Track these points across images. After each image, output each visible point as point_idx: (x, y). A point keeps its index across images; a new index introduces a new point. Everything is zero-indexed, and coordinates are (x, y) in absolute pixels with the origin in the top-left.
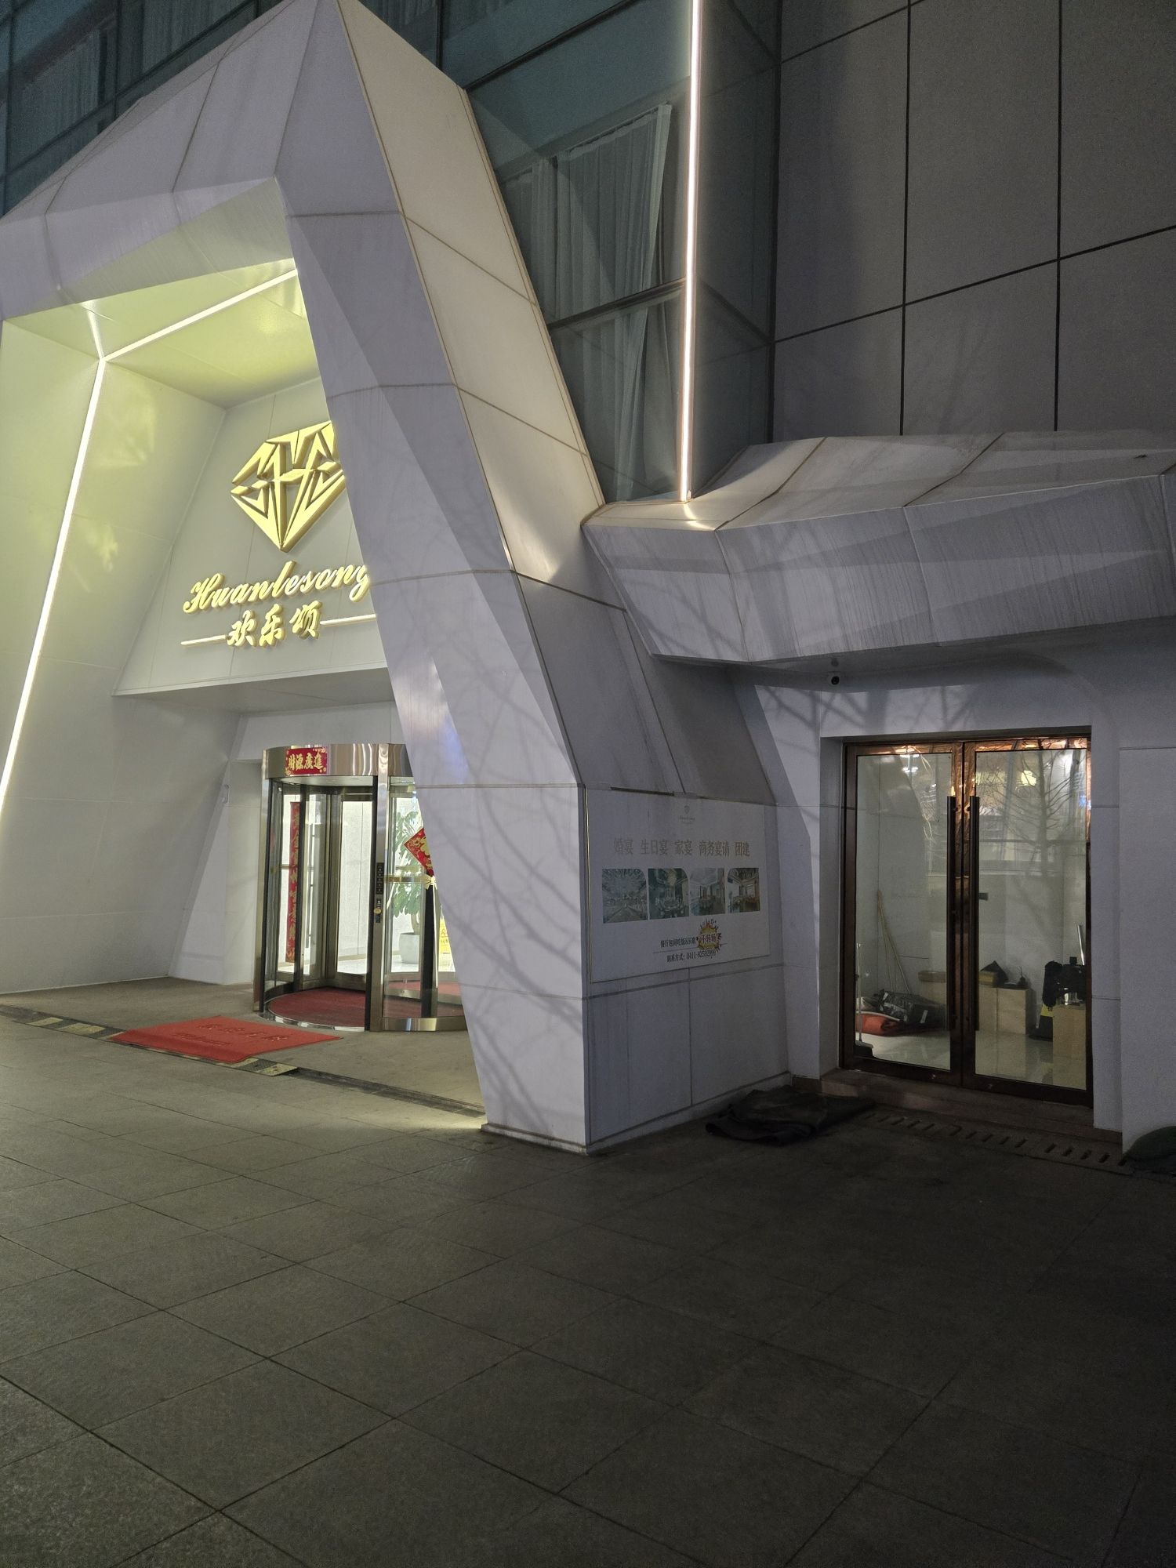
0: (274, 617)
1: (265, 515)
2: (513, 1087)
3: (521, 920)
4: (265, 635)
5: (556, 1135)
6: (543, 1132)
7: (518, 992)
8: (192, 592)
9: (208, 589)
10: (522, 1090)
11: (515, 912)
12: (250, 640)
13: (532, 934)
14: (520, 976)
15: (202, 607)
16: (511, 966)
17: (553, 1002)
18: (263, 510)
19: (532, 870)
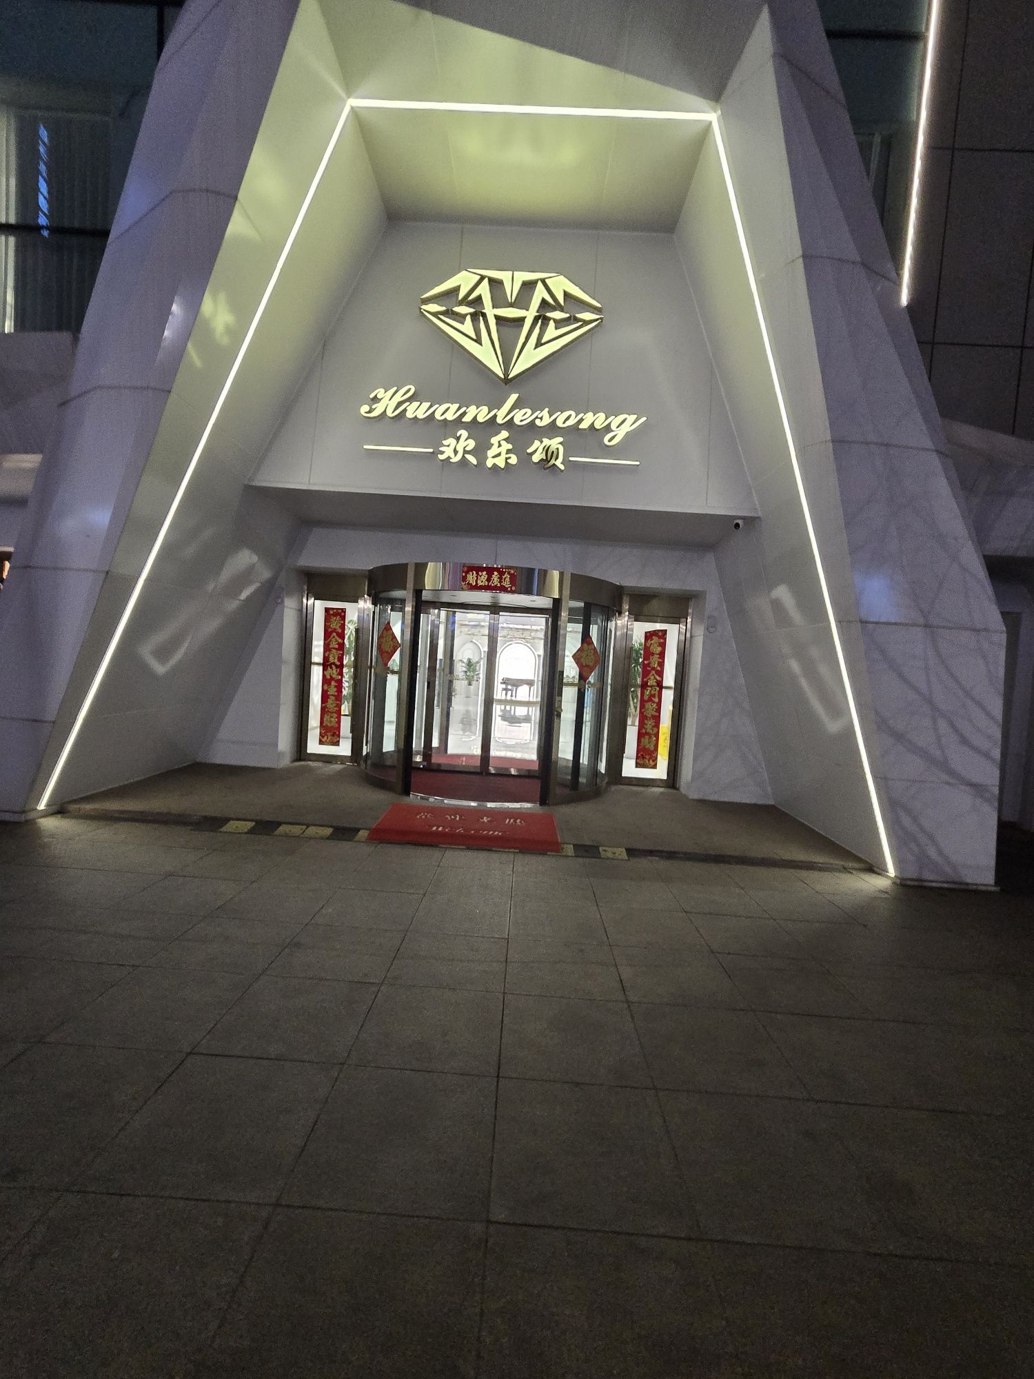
0: (503, 443)
1: (478, 341)
2: (932, 852)
3: (956, 730)
4: (493, 457)
5: (969, 881)
6: (956, 879)
7: (948, 783)
8: (372, 396)
9: (398, 398)
10: (940, 853)
11: (952, 725)
12: (472, 459)
13: (964, 741)
14: (952, 773)
15: (390, 413)
16: (943, 765)
17: (978, 789)
18: (474, 337)
19: (967, 693)
